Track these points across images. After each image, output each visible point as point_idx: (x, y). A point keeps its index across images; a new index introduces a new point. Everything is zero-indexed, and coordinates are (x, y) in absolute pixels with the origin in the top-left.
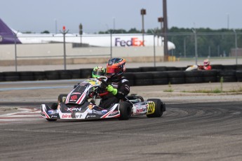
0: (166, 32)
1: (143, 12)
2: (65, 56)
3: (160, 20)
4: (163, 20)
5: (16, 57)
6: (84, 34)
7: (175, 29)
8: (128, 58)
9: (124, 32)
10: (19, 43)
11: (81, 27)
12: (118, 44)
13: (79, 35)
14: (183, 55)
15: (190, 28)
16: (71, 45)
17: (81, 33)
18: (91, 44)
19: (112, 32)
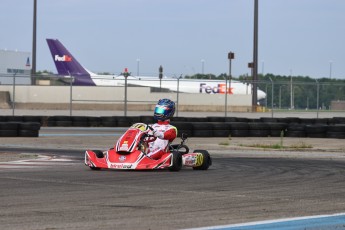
0: (255, 80)
1: (231, 56)
2: (126, 101)
3: (250, 65)
4: (253, 65)
5: (72, 100)
6: (165, 78)
7: (269, 76)
8: (212, 106)
9: (213, 77)
10: (94, 85)
11: (161, 70)
12: (204, 90)
13: (157, 78)
14: (277, 106)
15: (287, 76)
16: (149, 89)
17: (161, 76)
18: (171, 89)
19: (199, 77)
